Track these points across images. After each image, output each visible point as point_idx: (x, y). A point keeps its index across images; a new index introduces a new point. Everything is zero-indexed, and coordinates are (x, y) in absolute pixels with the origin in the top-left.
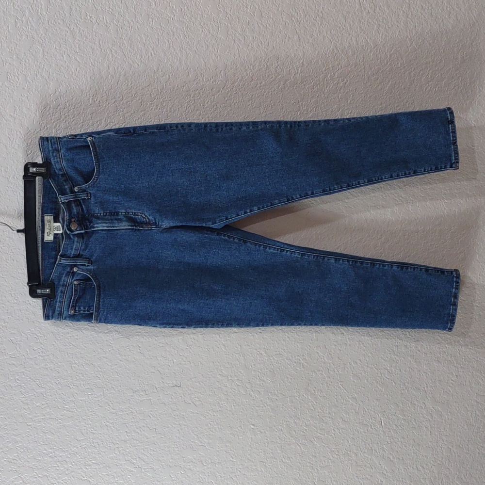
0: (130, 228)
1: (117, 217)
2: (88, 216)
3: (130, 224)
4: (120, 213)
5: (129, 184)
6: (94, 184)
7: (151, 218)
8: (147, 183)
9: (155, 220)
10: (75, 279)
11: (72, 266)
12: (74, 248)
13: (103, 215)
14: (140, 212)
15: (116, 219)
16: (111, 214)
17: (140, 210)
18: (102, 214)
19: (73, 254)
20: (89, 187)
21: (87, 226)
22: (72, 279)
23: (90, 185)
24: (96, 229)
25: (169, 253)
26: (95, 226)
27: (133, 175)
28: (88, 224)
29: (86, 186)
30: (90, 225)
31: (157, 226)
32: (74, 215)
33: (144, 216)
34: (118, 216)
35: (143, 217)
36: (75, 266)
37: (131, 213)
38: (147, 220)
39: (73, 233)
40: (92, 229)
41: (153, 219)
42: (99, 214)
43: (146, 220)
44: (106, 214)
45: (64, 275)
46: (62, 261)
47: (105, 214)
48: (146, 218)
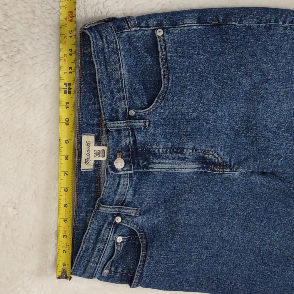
0: (196, 170)
1: (180, 155)
2: (142, 150)
3: (197, 166)
4: (185, 150)
5: (204, 111)
6: (156, 109)
7: (226, 158)
8: (227, 111)
9: (230, 161)
10: (118, 234)
11: (114, 216)
12: (118, 193)
13: (163, 151)
14: (213, 149)
15: (179, 158)
16: (173, 150)
17: (212, 147)
18: (161, 150)
19: (117, 201)
20: (150, 113)
21: (138, 164)
22: (114, 233)
23: (152, 110)
24: (151, 170)
25: (240, 204)
26: (150, 166)
27: (210, 98)
28: (140, 161)
29: (146, 111)
30: (143, 163)
31: (231, 169)
32: (122, 149)
33: (217, 156)
34: (182, 154)
35: (215, 157)
36: (118, 215)
37: (200, 151)
38: (220, 160)
39: (119, 173)
40: (145, 170)
41: (228, 160)
42: (157, 150)
43: (218, 161)
44: (167, 150)
45: (104, 228)
46: (101, 208)
47: (165, 150)
48: (219, 158)
